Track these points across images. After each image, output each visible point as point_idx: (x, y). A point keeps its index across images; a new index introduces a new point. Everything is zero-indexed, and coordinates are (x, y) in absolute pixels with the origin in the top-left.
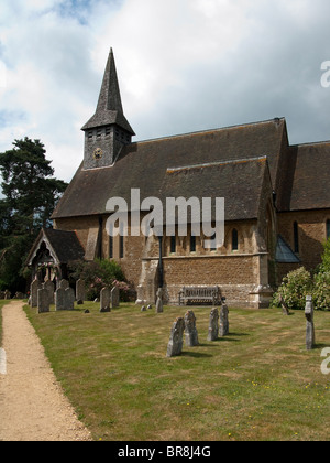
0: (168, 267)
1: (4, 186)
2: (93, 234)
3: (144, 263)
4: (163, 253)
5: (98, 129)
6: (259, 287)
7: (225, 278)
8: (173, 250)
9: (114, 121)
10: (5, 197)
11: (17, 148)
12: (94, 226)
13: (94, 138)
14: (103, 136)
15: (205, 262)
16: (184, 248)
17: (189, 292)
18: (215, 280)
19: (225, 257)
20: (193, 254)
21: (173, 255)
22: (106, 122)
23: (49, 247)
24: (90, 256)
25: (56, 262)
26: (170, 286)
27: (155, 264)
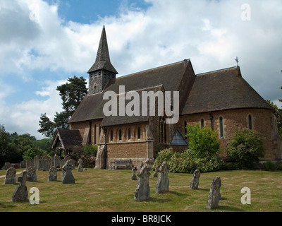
0: (109, 149)
1: (64, 104)
2: (87, 130)
3: (99, 147)
4: (107, 141)
5: (95, 72)
6: (147, 159)
7: (134, 155)
8: (112, 140)
9: (102, 67)
10: (64, 110)
11: (69, 83)
12: (87, 127)
13: (93, 77)
14: (98, 76)
15: (125, 146)
16: (116, 138)
17: (118, 162)
18: (129, 155)
19: (134, 143)
20: (121, 141)
21: (111, 142)
22: (99, 68)
23: (60, 139)
24: (84, 143)
25: (63, 147)
26: (110, 159)
27: (103, 146)
